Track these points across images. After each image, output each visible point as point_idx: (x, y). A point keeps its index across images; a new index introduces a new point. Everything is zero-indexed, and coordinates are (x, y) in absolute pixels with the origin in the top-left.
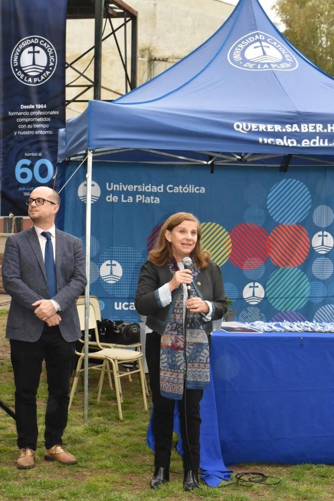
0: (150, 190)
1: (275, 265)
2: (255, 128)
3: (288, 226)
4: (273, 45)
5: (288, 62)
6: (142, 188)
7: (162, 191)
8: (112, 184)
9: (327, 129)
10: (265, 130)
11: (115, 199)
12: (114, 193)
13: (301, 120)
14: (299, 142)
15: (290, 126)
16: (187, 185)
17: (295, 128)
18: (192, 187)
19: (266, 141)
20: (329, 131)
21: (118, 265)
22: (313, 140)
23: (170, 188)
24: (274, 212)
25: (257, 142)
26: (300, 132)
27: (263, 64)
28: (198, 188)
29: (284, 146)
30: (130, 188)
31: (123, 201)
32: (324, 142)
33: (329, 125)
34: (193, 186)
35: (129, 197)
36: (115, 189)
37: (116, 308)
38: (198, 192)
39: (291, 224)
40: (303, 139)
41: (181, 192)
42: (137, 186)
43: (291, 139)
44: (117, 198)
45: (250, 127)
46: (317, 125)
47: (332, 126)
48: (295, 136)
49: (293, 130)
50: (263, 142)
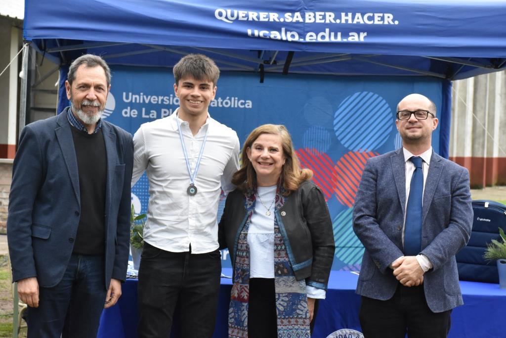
1: (342, 203)
2: (243, 17)
3: (361, 154)
6: (169, 100)
8: (130, 94)
9: (340, 18)
10: (256, 19)
11: (134, 113)
12: (132, 105)
13: (306, 8)
14: (302, 35)
15: (290, 14)
16: (228, 98)
17: (297, 17)
18: (235, 100)
19: (256, 33)
20: (343, 21)
21: (136, 198)
22: (321, 34)
24: (342, 136)
25: (245, 35)
26: (304, 23)
28: (243, 101)
29: (281, 40)
30: (154, 99)
31: (144, 116)
32: (336, 36)
33: (343, 14)
34: (236, 98)
35: (152, 111)
36: (134, 101)
38: (243, 106)
39: (365, 151)
40: (308, 32)
41: (220, 106)
42: (162, 97)
43: (291, 31)
44: (136, 113)
45: (236, 15)
46: (328, 14)
47: (346, 15)
48: (297, 28)
49: (295, 20)
50: (253, 35)
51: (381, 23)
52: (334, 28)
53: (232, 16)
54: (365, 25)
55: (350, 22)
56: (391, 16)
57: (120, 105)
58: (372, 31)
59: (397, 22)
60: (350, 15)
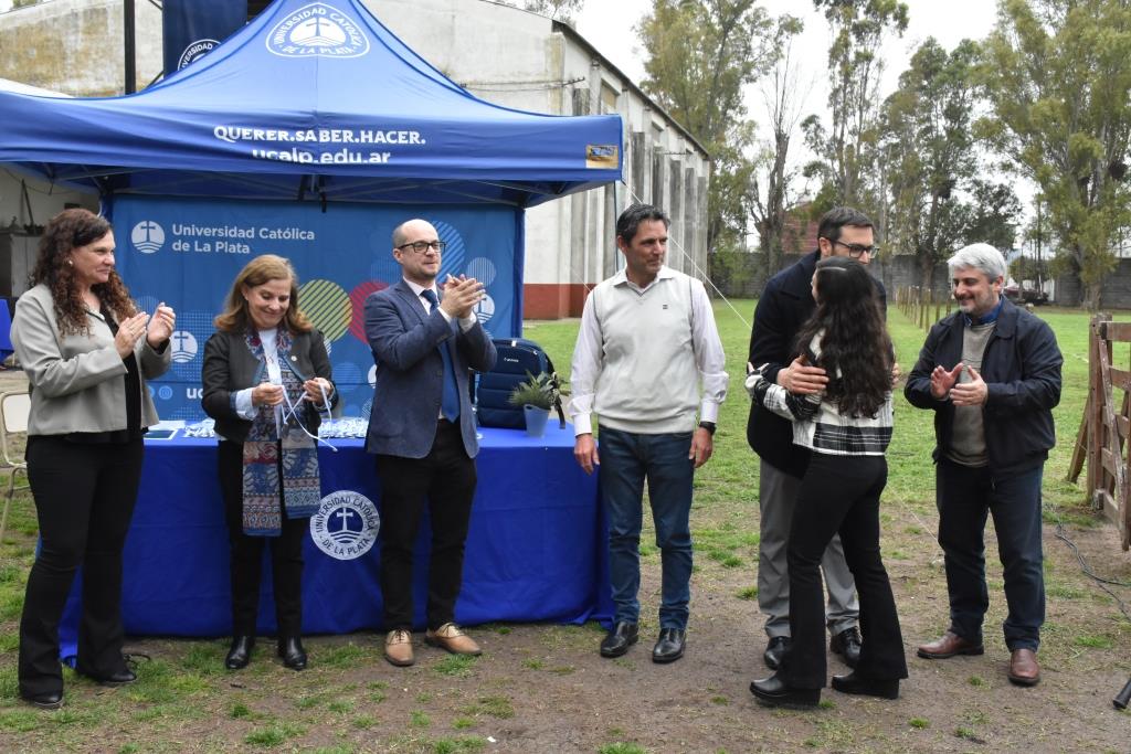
0: (235, 235)
2: (247, 136)
4: (337, 23)
5: (351, 47)
6: (224, 232)
7: (253, 236)
8: (181, 226)
9: (359, 137)
10: (263, 139)
11: (186, 247)
12: (184, 238)
13: (320, 125)
14: (317, 156)
15: (302, 132)
16: (288, 229)
18: (295, 231)
19: (263, 153)
20: (363, 141)
21: (191, 338)
22: (338, 155)
23: (264, 233)
25: (250, 157)
26: (318, 142)
27: (307, 48)
28: (305, 233)
29: (292, 162)
30: (207, 232)
31: (197, 249)
32: (355, 157)
33: (363, 133)
34: (297, 229)
35: (205, 245)
36: (185, 234)
37: (189, 396)
38: (305, 238)
40: (323, 153)
41: (280, 237)
42: (216, 229)
43: (303, 152)
44: (188, 246)
45: (238, 134)
46: (345, 132)
47: (367, 133)
48: (310, 148)
49: (307, 139)
50: (259, 156)
51: (406, 142)
52: (354, 149)
53: (235, 134)
54: (388, 144)
55: (371, 141)
56: (417, 135)
57: (170, 238)
58: (396, 151)
59: (423, 142)
60: (371, 133)
